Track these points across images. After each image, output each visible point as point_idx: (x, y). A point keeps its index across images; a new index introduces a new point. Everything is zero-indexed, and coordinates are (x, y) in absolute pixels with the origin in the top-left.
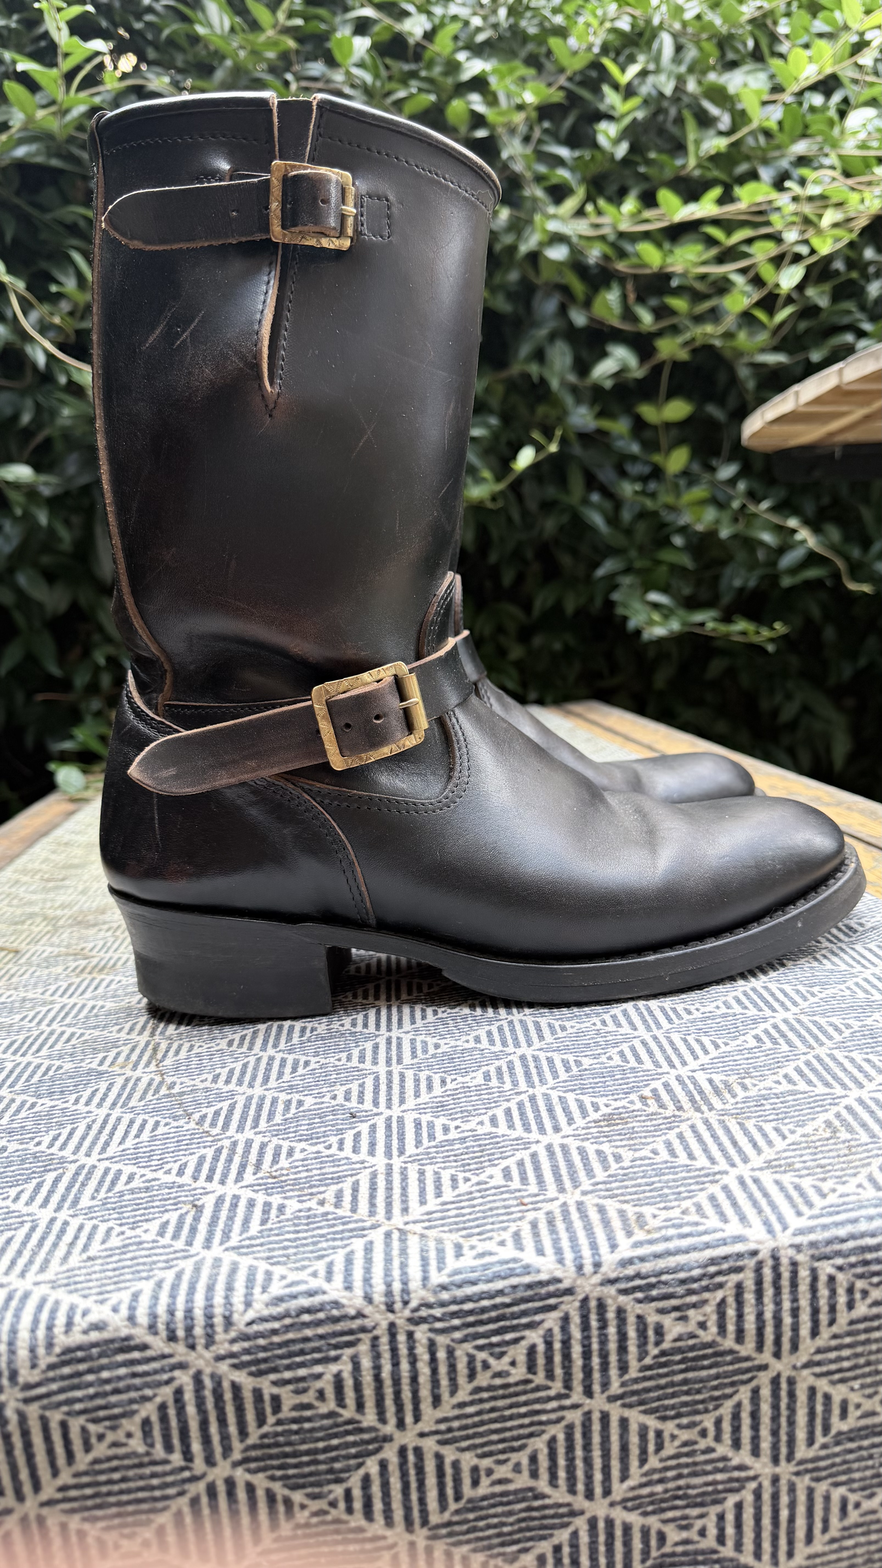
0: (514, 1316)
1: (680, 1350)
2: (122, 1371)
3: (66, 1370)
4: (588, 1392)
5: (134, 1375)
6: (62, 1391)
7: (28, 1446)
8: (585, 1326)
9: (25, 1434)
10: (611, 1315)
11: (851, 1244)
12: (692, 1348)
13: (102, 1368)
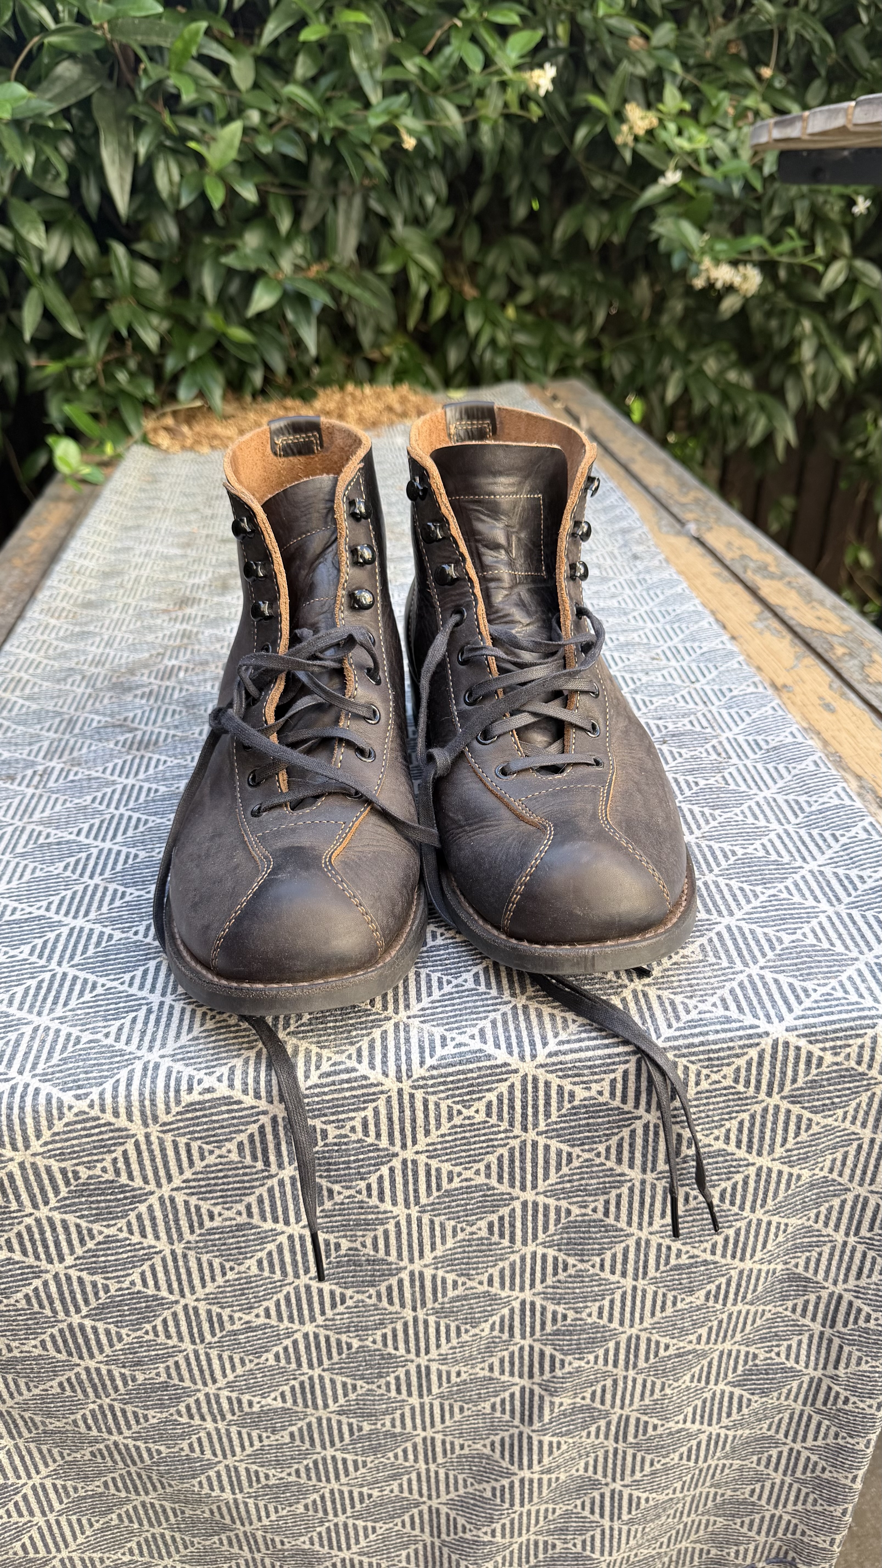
0: (478, 1085)
1: (585, 1106)
2: (226, 1116)
3: (189, 1115)
4: (525, 1129)
5: (234, 1118)
6: (187, 1126)
7: (164, 1156)
8: (524, 1091)
9: (163, 1150)
10: (541, 1085)
11: (701, 1048)
12: (594, 1105)
13: (212, 1114)
